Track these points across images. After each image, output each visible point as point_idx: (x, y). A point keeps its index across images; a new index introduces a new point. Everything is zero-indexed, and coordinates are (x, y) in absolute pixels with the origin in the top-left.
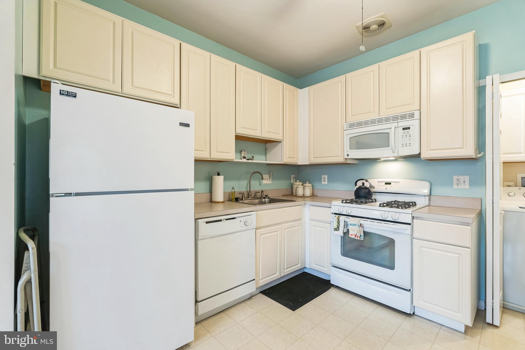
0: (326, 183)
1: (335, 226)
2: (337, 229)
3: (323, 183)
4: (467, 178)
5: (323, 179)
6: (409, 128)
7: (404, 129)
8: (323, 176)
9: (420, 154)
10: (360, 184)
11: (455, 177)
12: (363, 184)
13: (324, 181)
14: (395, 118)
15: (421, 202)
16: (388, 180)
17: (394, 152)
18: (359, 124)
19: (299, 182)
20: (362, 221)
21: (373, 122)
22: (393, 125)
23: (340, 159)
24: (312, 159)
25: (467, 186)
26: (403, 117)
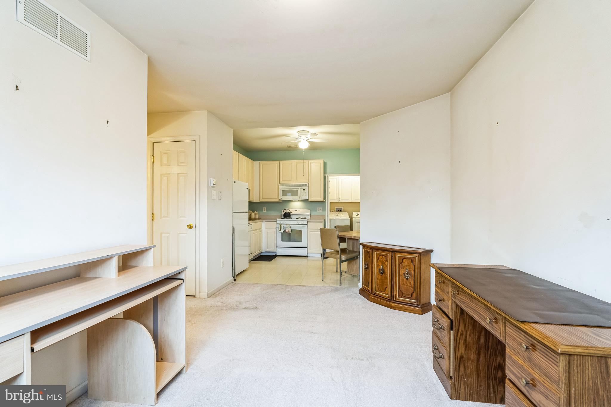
0: (266, 211)
1: (279, 229)
2: (280, 230)
3: (264, 211)
4: (321, 208)
5: (264, 209)
6: (305, 189)
7: (303, 189)
8: (264, 208)
9: (308, 199)
10: (285, 211)
11: (318, 208)
12: (287, 211)
13: (265, 210)
14: (300, 185)
15: (308, 217)
16: (296, 209)
17: (300, 198)
18: (286, 185)
19: (251, 211)
20: (291, 225)
21: (292, 185)
22: (300, 188)
23: (277, 200)
24: (262, 199)
25: (321, 211)
26: (303, 185)
